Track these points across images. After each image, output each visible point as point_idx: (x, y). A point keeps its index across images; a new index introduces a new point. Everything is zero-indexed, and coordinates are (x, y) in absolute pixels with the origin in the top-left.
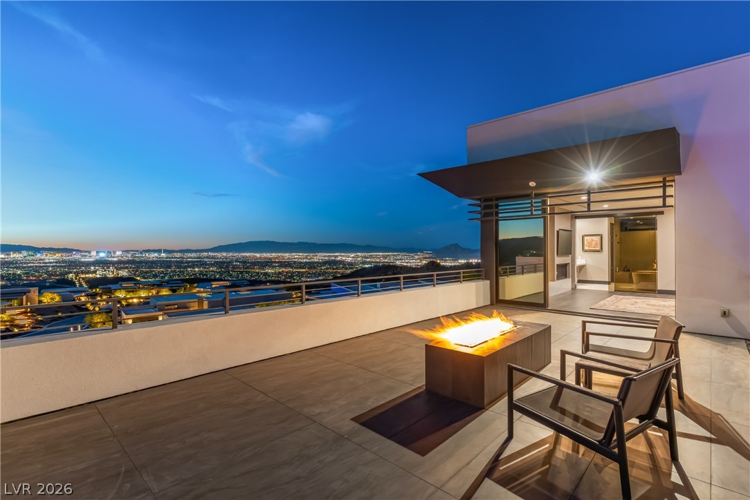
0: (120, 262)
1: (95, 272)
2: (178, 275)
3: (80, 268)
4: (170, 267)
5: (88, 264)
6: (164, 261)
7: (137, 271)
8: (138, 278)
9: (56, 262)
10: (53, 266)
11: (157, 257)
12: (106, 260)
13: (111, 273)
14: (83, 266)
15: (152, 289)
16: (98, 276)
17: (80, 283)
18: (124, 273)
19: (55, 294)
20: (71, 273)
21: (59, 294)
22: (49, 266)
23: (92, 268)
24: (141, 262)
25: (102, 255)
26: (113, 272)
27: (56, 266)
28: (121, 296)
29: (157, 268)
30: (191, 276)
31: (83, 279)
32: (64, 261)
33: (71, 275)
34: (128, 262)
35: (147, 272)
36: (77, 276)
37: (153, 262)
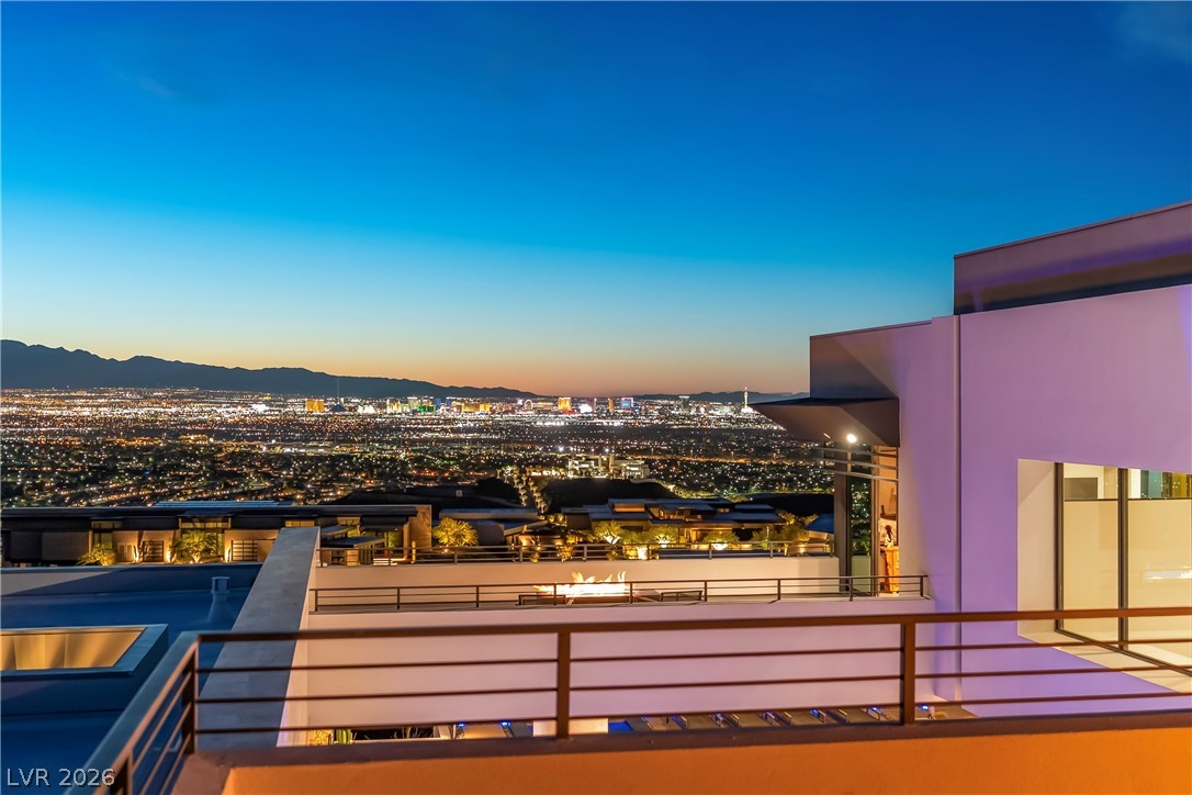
0: (629, 432)
1: (563, 464)
2: (789, 480)
3: (533, 449)
4: (764, 451)
5: (551, 437)
6: (749, 431)
7: (673, 463)
8: (671, 487)
9: (480, 430)
10: (474, 441)
11: (729, 419)
12: (594, 426)
13: (601, 469)
14: (539, 442)
15: (690, 524)
16: (571, 475)
17: (529, 494)
18: (634, 469)
19: (465, 525)
20: (510, 462)
21: (473, 524)
22: (464, 441)
23: (561, 449)
24: (684, 433)
25: (585, 408)
26: (606, 464)
27: (480, 440)
28: (609, 539)
29: (727, 454)
30: (830, 485)
31: (537, 480)
32: (497, 428)
33: (509, 469)
34: (651, 432)
35: (698, 468)
36: (523, 471)
37: (719, 435)
